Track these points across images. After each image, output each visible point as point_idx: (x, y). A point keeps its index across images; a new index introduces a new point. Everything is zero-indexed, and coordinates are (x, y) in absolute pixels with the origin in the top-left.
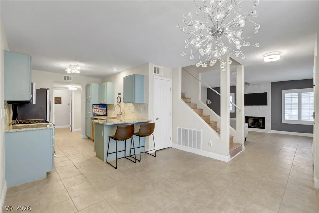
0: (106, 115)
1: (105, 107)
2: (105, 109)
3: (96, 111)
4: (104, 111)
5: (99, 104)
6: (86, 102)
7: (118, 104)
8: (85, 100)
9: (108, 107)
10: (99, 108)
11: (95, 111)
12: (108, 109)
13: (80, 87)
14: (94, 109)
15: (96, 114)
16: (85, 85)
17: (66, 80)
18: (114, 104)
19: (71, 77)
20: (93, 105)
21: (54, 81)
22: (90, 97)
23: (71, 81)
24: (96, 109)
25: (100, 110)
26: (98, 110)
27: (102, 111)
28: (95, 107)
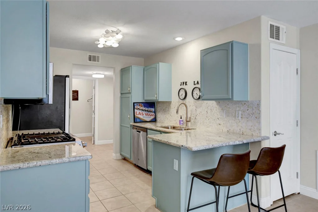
1: (153, 108)
2: (153, 109)
3: (140, 114)
4: (151, 113)
5: (144, 101)
6: (121, 98)
7: (182, 102)
8: (120, 94)
9: (158, 108)
10: (144, 109)
11: (138, 113)
12: (158, 111)
14: (136, 110)
15: (139, 118)
16: (118, 69)
17: (92, 62)
18: (171, 102)
19: (98, 57)
20: (135, 104)
21: (74, 64)
22: (129, 89)
23: (98, 62)
24: (139, 110)
25: (146, 113)
26: (142, 112)
27: (149, 113)
28: (138, 106)
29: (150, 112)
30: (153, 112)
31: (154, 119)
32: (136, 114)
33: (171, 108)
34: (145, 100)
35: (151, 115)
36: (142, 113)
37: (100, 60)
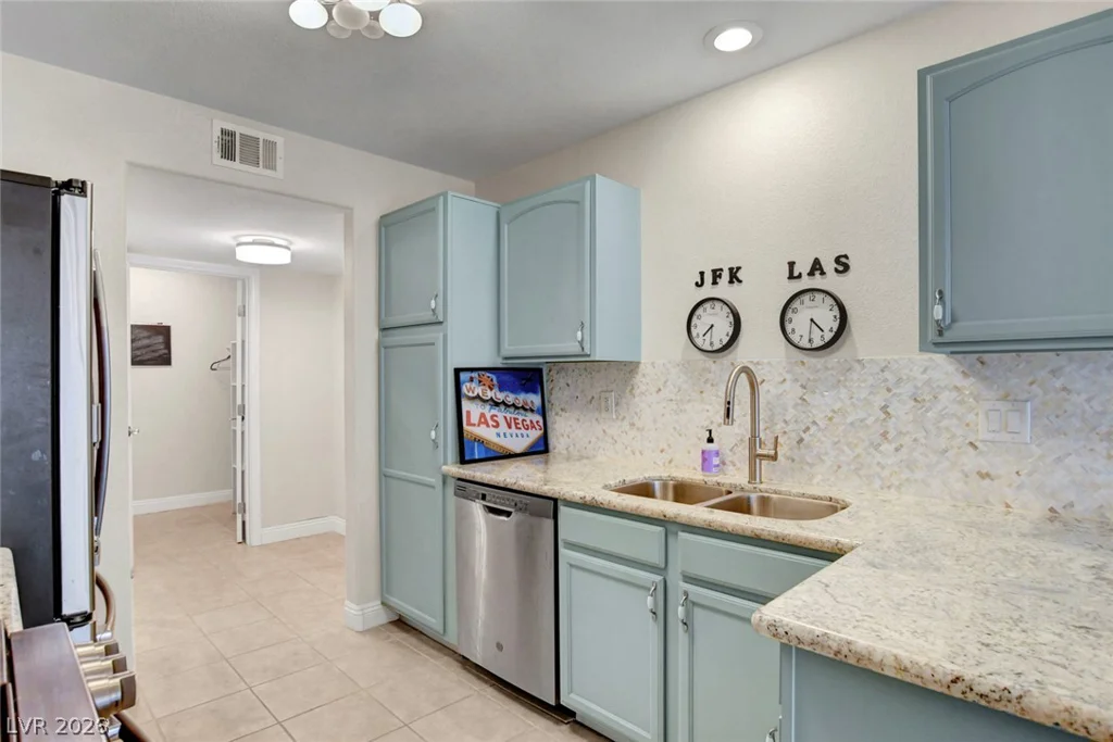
0: (541, 448)
1: (535, 392)
3: (483, 420)
5: (499, 363)
6: (383, 349)
7: (708, 362)
8: (374, 334)
10: (501, 396)
11: (475, 419)
12: (557, 408)
14: (466, 405)
15: (481, 441)
17: (237, 165)
18: (639, 363)
19: (270, 146)
20: (464, 376)
21: (131, 165)
22: (433, 302)
23: (268, 172)
24: (480, 403)
25: (508, 416)
26: (494, 411)
27: (521, 418)
28: (473, 385)
29: (526, 410)
30: (538, 412)
31: (542, 443)
32: (469, 424)
33: (637, 392)
34: (506, 358)
35: (528, 422)
36: (492, 417)
37: (280, 163)
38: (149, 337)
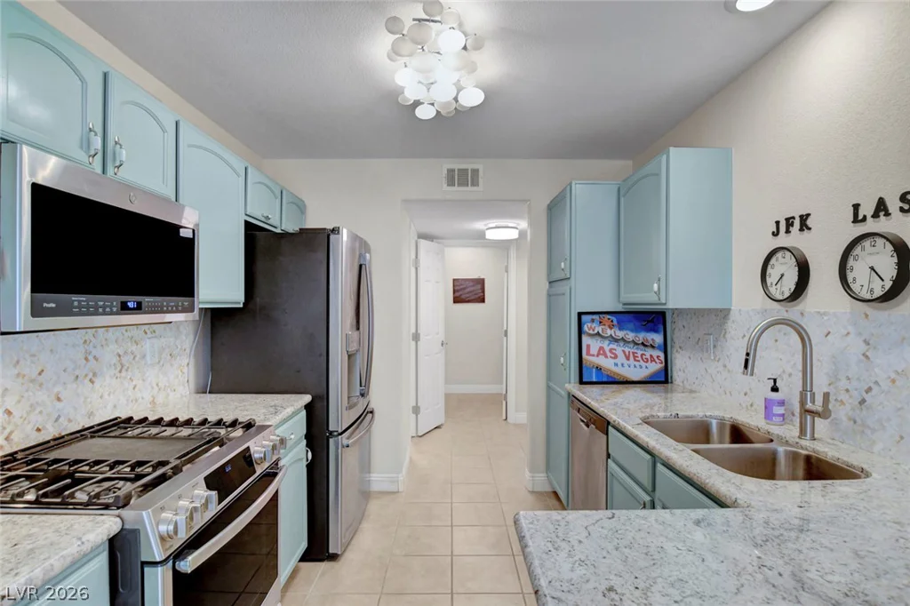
0: (662, 379)
1: (656, 331)
2: (658, 338)
3: (601, 352)
4: (649, 352)
5: (620, 308)
6: (549, 295)
8: (547, 284)
9: (677, 332)
10: (620, 334)
11: (594, 350)
12: (677, 345)
13: (524, 224)
15: (599, 369)
17: (456, 188)
18: (729, 310)
19: (475, 172)
20: (584, 318)
22: (563, 264)
23: (475, 188)
24: (599, 339)
25: (627, 350)
26: (613, 346)
27: (640, 352)
28: (594, 325)
29: (646, 346)
30: (659, 348)
31: (663, 374)
32: (588, 353)
33: (728, 336)
34: (624, 304)
35: (649, 357)
36: (611, 351)
37: (481, 181)
38: (473, 286)
